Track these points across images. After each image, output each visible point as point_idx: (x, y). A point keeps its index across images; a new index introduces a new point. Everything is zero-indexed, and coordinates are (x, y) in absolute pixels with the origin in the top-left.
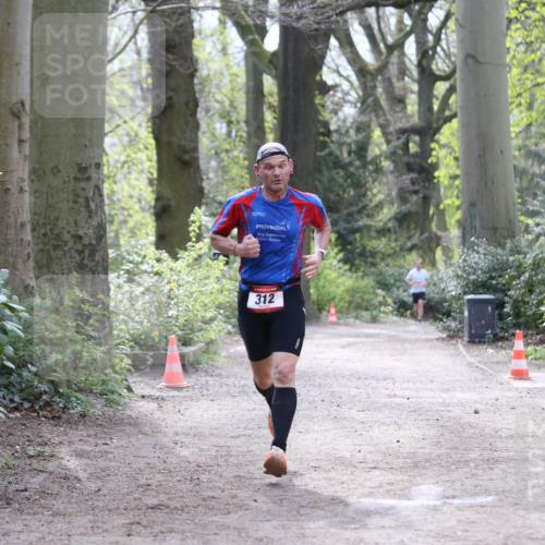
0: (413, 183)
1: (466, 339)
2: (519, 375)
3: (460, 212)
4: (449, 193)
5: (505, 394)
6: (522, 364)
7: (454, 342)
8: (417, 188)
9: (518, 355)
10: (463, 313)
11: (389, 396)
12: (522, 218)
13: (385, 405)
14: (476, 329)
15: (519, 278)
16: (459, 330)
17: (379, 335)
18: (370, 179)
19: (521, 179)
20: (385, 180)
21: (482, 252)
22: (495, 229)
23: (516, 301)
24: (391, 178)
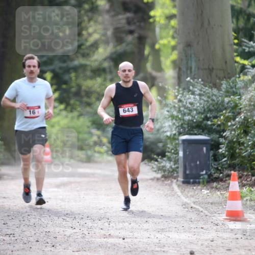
0: (129, 23)
1: (181, 179)
2: (234, 216)
3: (176, 52)
4: (164, 34)
5: (220, 234)
6: (237, 205)
7: (169, 182)
8: (132, 28)
9: (234, 196)
10: (178, 153)
11: (105, 237)
12: (238, 59)
13: (101, 246)
14: (191, 170)
15: (234, 119)
16: (174, 170)
17: (93, 175)
18: (86, 18)
19: (238, 20)
20: (100, 19)
21: (198, 92)
22: (211, 70)
23: (231, 142)
24: (107, 17)
